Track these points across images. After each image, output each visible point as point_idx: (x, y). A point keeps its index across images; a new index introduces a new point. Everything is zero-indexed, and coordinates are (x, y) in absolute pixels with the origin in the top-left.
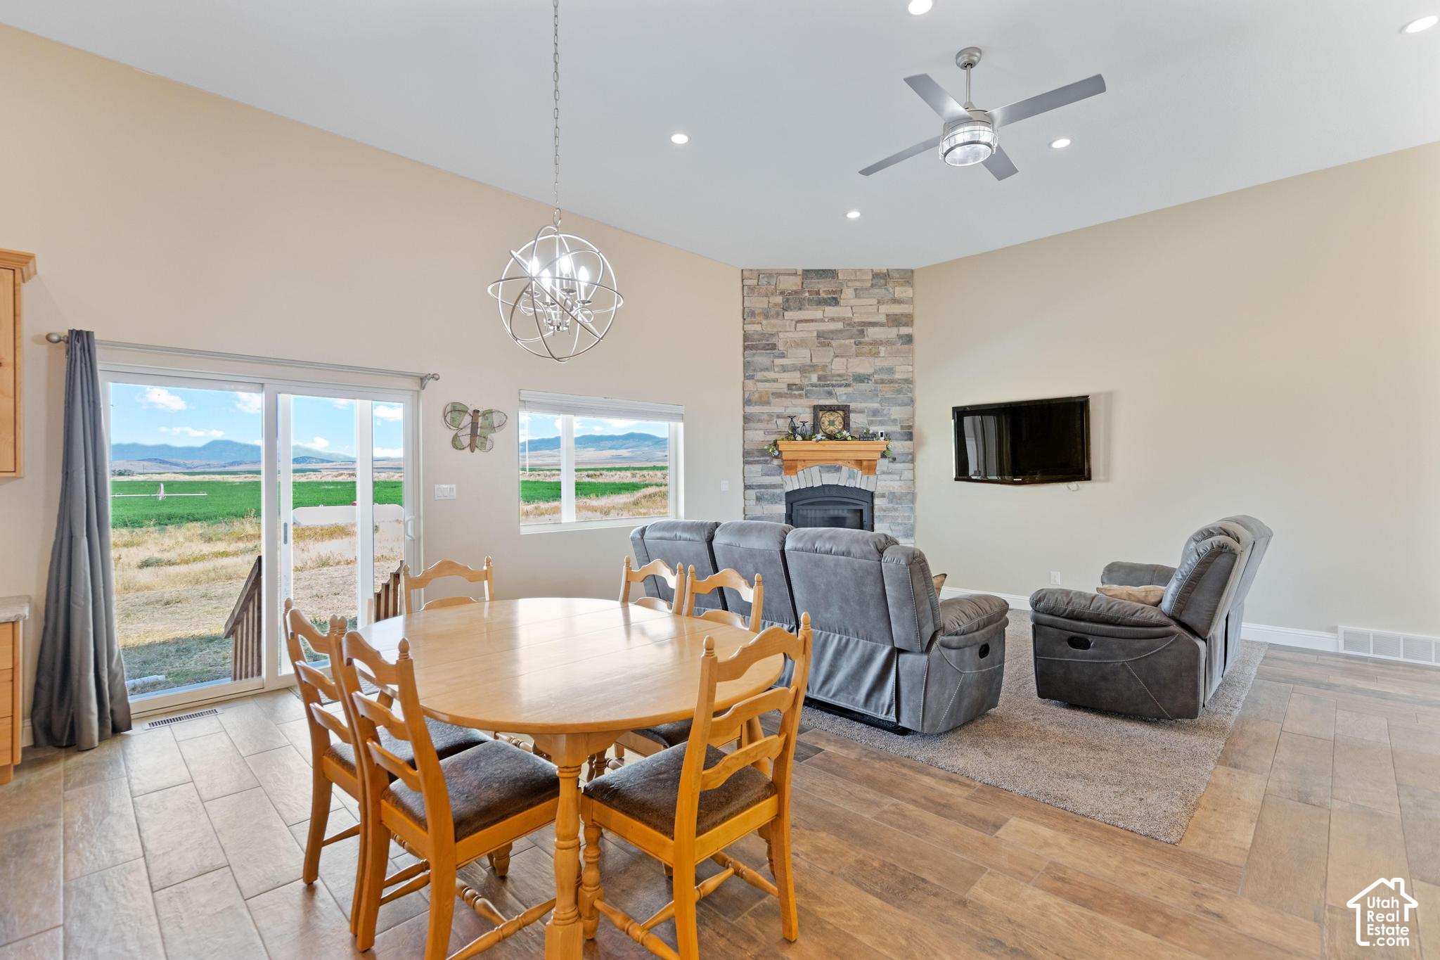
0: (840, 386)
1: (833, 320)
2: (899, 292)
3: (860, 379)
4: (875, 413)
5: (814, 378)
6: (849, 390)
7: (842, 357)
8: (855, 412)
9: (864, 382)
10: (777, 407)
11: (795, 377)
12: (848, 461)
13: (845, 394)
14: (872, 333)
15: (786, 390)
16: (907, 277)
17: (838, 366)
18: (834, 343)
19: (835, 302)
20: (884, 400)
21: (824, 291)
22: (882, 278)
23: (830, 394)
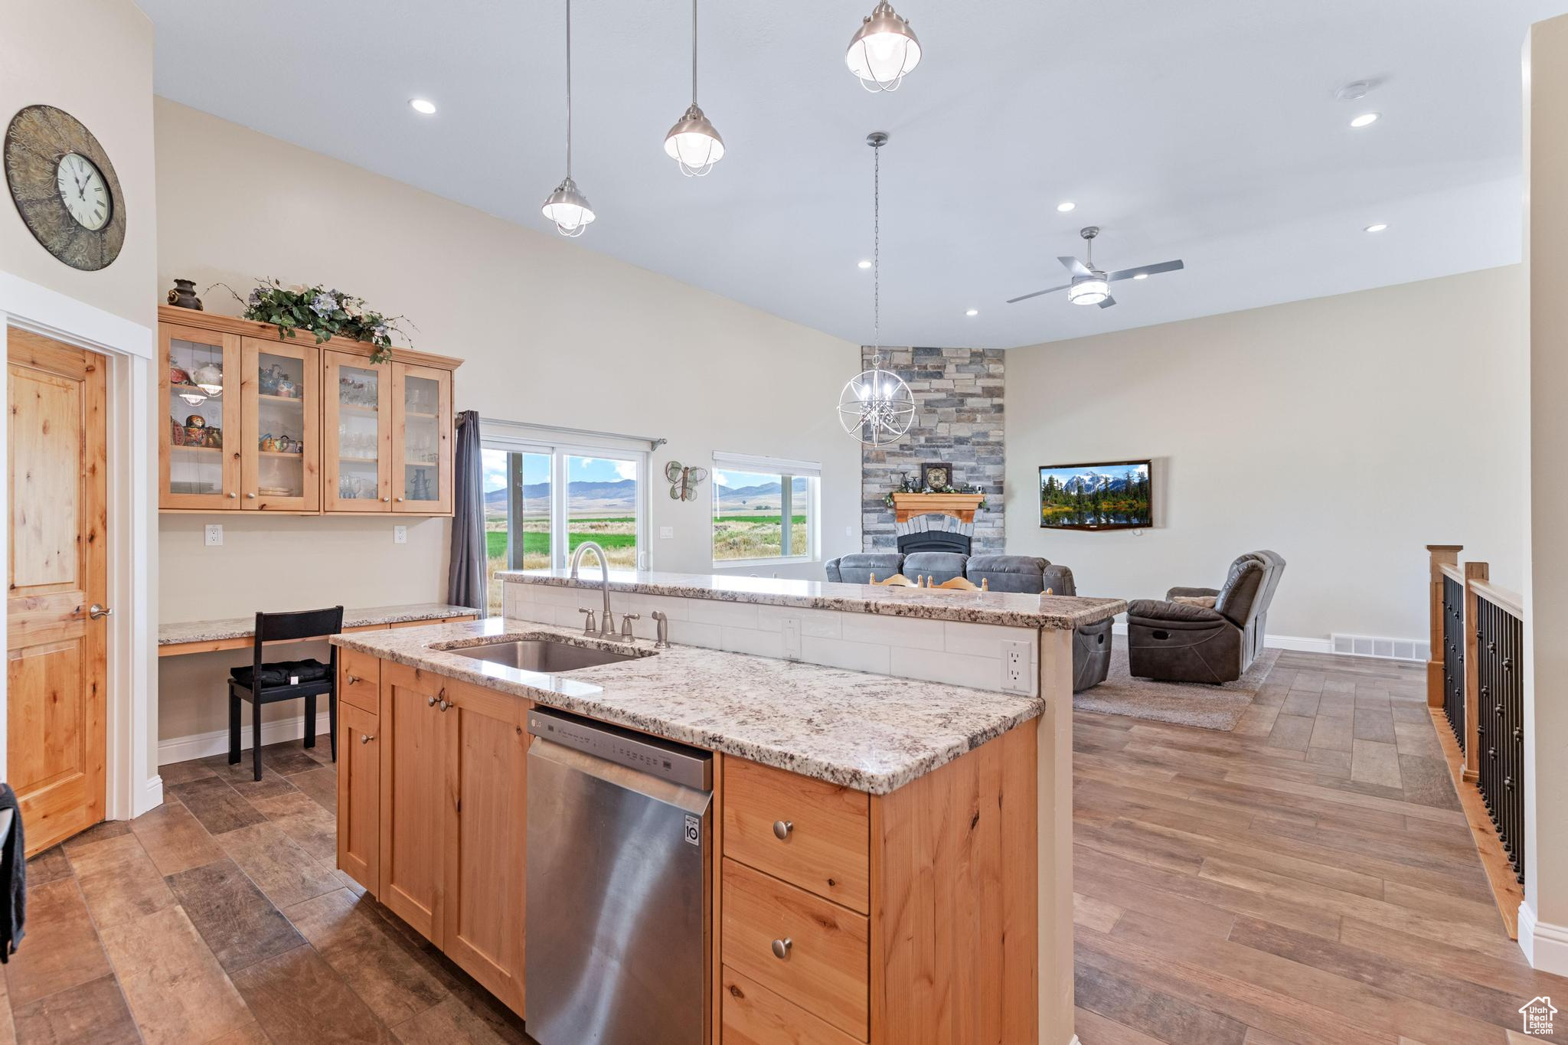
0: (944, 447)
1: (938, 390)
2: (993, 368)
3: (960, 441)
4: (973, 470)
5: (922, 440)
6: (951, 450)
7: (946, 422)
8: (956, 469)
9: (964, 444)
10: (891, 464)
11: (906, 439)
12: (950, 510)
13: (948, 454)
14: (971, 402)
15: (898, 450)
16: (999, 356)
17: (942, 430)
18: (939, 410)
19: (939, 375)
20: (979, 459)
21: (931, 366)
22: (978, 356)
23: (935, 453)
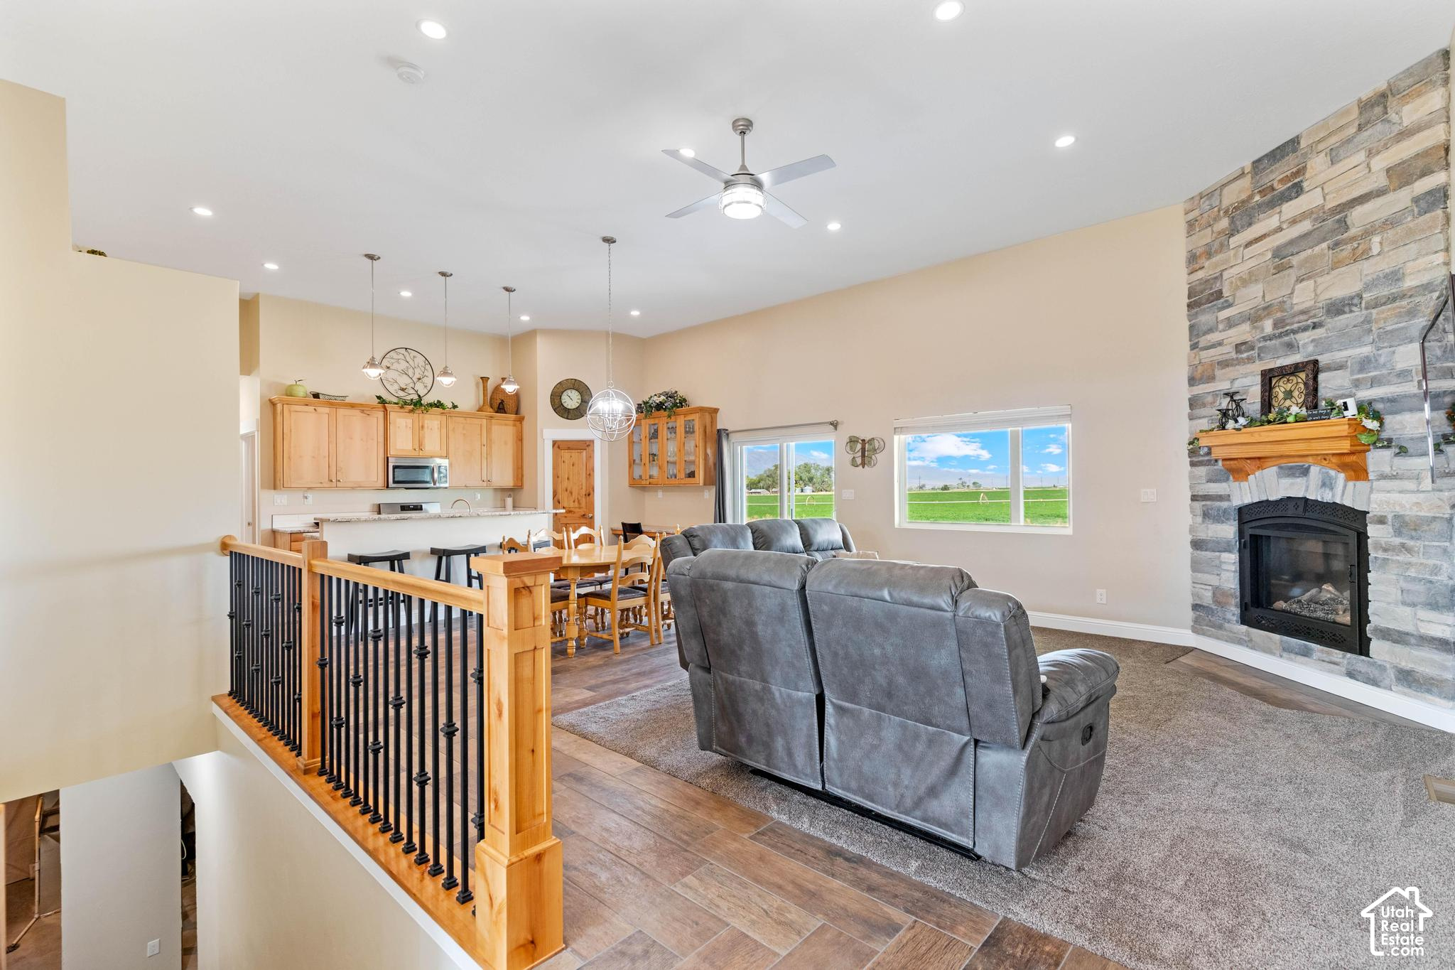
0: (1305, 329)
1: (1294, 222)
3: (1337, 308)
4: (1364, 364)
5: (1268, 326)
6: (1319, 332)
7: (1309, 278)
8: (1329, 368)
9: (1344, 313)
10: (1223, 382)
11: (1243, 332)
12: (1325, 457)
13: (1313, 341)
14: (1361, 216)
15: (1234, 355)
16: (1436, 69)
17: (1303, 296)
18: (1295, 260)
19: (1298, 190)
20: (1381, 336)
21: (1281, 181)
22: (1378, 103)
23: (1291, 346)
